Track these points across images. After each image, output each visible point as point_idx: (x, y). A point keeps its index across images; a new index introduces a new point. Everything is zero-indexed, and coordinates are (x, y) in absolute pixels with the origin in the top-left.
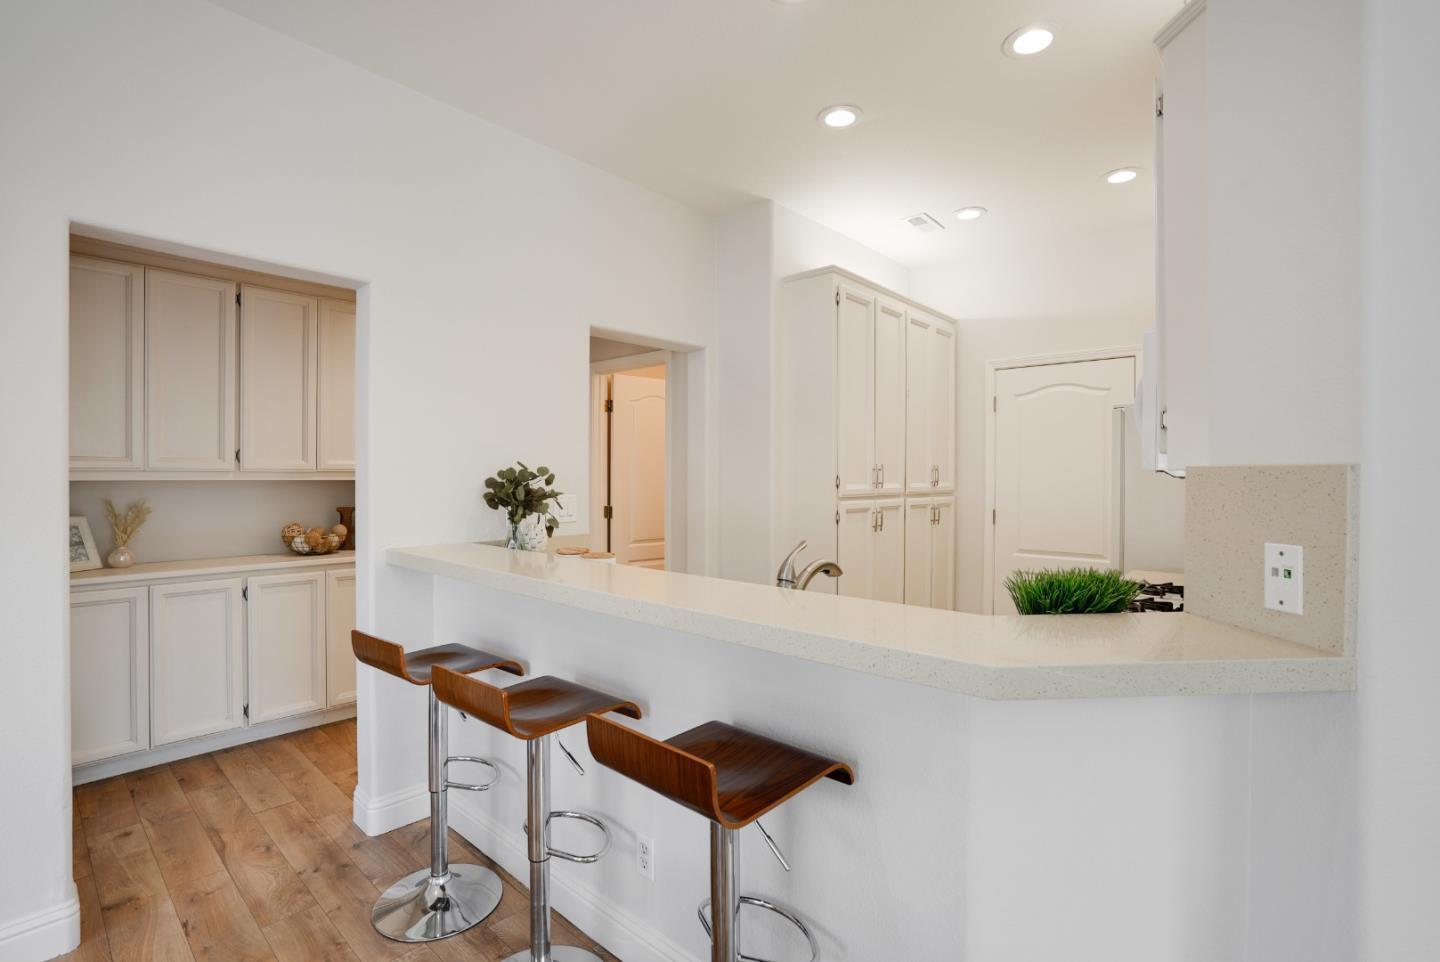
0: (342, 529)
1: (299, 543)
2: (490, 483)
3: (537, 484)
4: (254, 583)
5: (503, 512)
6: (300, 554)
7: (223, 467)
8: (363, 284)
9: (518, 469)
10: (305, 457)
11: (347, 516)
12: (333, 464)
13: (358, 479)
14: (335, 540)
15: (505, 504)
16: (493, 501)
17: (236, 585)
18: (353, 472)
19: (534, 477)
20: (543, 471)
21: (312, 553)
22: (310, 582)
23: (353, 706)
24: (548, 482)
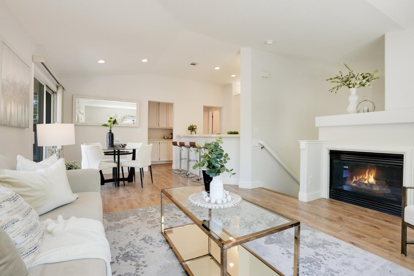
0: (171, 136)
1: (166, 137)
2: (189, 127)
3: (194, 127)
4: (161, 142)
5: (190, 131)
6: (165, 139)
7: (157, 127)
8: (174, 103)
9: (192, 125)
10: (166, 125)
11: (172, 134)
12: (170, 126)
13: (173, 129)
14: (170, 137)
15: (190, 130)
16: (189, 129)
17: (158, 142)
18: (173, 128)
19: (194, 126)
20: (195, 125)
21: (167, 139)
22: (167, 143)
23: (172, 161)
24: (196, 127)
